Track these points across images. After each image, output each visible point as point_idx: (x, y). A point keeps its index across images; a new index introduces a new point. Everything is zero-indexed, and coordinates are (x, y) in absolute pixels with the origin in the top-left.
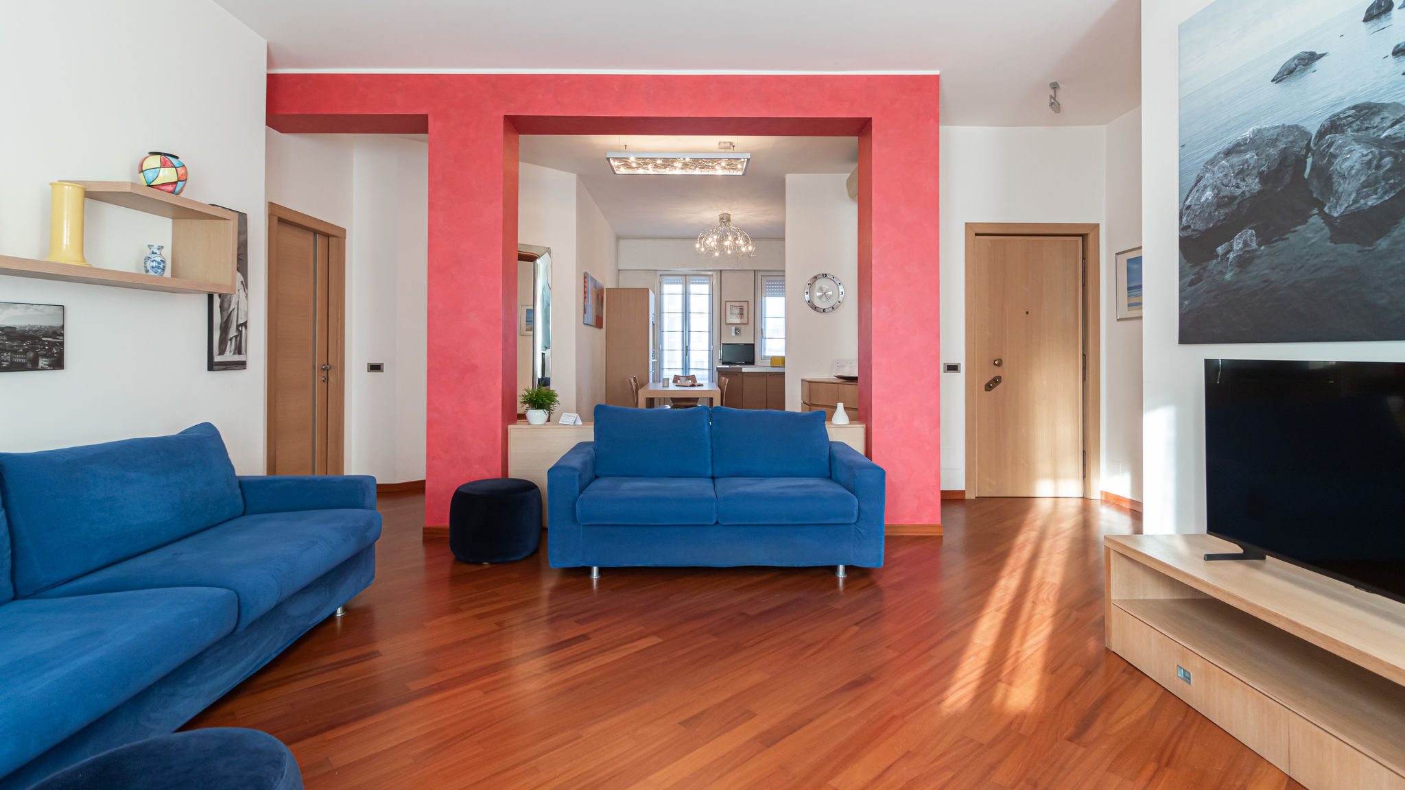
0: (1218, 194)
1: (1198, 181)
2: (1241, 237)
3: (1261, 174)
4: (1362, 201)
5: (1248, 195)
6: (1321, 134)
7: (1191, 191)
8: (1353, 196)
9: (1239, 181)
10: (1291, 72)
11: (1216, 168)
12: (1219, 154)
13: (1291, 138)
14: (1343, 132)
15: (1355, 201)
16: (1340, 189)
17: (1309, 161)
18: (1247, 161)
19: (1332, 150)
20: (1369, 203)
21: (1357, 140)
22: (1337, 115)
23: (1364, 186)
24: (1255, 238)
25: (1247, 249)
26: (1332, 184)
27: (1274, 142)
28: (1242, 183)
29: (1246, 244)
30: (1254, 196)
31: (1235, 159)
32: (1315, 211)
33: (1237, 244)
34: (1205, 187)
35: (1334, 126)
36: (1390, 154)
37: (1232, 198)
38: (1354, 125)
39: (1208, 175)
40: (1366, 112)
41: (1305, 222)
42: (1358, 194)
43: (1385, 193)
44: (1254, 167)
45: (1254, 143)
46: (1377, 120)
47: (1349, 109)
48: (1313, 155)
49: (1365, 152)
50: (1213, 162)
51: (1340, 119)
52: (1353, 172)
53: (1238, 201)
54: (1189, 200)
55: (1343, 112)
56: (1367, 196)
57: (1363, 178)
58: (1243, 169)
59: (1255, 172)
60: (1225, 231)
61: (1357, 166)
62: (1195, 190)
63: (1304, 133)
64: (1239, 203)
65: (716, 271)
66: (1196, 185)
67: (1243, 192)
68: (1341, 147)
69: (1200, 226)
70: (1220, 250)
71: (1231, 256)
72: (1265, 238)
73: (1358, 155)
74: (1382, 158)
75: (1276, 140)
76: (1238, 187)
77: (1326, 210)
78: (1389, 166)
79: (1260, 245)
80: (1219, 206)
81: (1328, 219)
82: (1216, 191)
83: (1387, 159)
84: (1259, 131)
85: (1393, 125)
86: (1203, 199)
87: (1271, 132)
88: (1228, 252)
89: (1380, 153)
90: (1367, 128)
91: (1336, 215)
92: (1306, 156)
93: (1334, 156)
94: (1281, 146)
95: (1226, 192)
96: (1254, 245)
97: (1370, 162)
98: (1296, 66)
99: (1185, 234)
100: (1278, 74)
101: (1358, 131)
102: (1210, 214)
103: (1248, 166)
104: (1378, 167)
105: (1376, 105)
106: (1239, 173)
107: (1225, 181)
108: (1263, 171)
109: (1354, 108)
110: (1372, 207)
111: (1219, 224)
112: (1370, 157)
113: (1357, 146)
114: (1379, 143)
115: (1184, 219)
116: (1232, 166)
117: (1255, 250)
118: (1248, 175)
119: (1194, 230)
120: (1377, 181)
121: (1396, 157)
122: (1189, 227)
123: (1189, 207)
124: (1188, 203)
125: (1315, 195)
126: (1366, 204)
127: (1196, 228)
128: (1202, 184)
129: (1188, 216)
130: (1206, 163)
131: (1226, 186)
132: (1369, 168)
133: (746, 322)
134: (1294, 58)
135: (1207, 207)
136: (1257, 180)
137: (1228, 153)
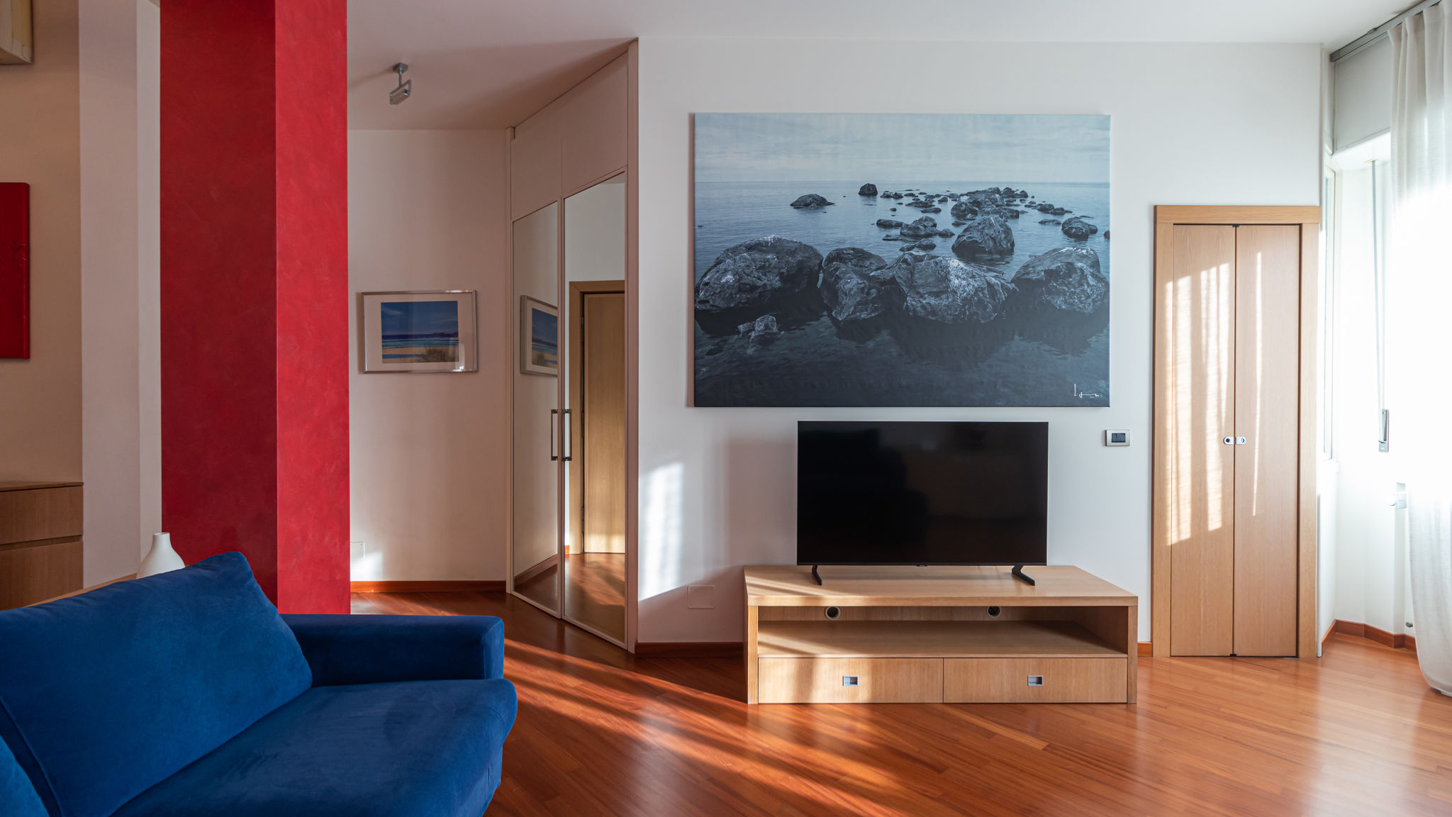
0: (739, 280)
1: (718, 262)
2: (762, 321)
3: (781, 274)
4: (858, 314)
5: (769, 288)
6: (830, 259)
7: (710, 270)
8: (852, 308)
9: (760, 275)
10: (807, 205)
11: (738, 257)
12: (740, 246)
13: (807, 255)
14: (845, 263)
15: (854, 312)
16: (843, 302)
17: (821, 276)
18: (768, 260)
19: (837, 273)
20: (862, 316)
21: (855, 272)
22: (842, 250)
23: (859, 303)
24: (776, 324)
25: (768, 331)
26: (837, 297)
27: (793, 253)
28: (764, 277)
29: (766, 326)
30: (775, 290)
31: (757, 256)
32: (825, 313)
33: (759, 325)
34: (726, 271)
35: (838, 256)
36: (875, 287)
37: (753, 288)
38: (853, 261)
39: (728, 261)
40: (860, 256)
41: (818, 319)
42: (855, 308)
43: (872, 312)
44: (774, 267)
45: (777, 247)
46: (867, 263)
47: (849, 249)
48: (824, 272)
49: (860, 282)
50: (735, 250)
51: (843, 253)
52: (852, 292)
53: (759, 290)
54: (708, 277)
55: (846, 249)
56: (861, 311)
57: (858, 299)
58: (764, 265)
59: (776, 271)
60: (749, 312)
61: (855, 289)
62: (715, 270)
63: (817, 255)
64: (760, 293)
66: (715, 266)
67: (765, 285)
68: (843, 272)
69: (721, 303)
70: (741, 328)
71: (753, 334)
72: (784, 323)
73: (855, 282)
74: (870, 289)
75: (795, 252)
76: (759, 278)
77: (833, 313)
78: (874, 295)
79: (780, 330)
80: (741, 290)
81: (834, 320)
82: (738, 277)
83: (873, 290)
84: (779, 240)
85: (877, 270)
86: (723, 281)
87: (790, 244)
88: (750, 331)
89: (869, 285)
90: (861, 266)
91: (840, 319)
92: (819, 272)
93: (838, 278)
94: (799, 258)
95: (747, 280)
96: (775, 329)
97: (863, 289)
98: (811, 203)
100: (796, 201)
101: (855, 266)
102: (731, 294)
103: (770, 265)
104: (868, 294)
105: (867, 253)
106: (760, 268)
107: (747, 271)
108: (783, 273)
109: (853, 249)
110: (864, 319)
111: (741, 305)
112: (863, 285)
113: (854, 276)
114: (870, 279)
115: (702, 294)
116: (754, 260)
117: (775, 334)
118: (769, 272)
119: (712, 306)
120: (867, 303)
121: (879, 290)
122: (708, 302)
123: (707, 284)
124: (706, 279)
125: (825, 302)
126: (860, 316)
127: (717, 304)
128: (722, 266)
129: (706, 291)
130: (728, 250)
131: (748, 275)
132: (863, 293)
134: (810, 196)
135: (728, 288)
136: (778, 278)
137: (750, 248)
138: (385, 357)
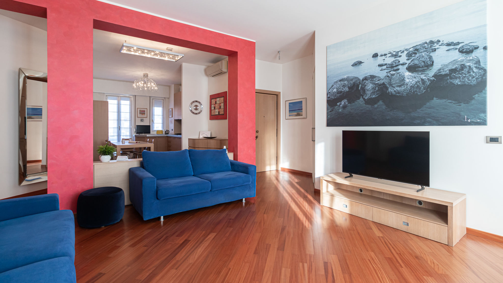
0: (338, 90)
1: (332, 86)
2: (343, 101)
3: (349, 87)
4: (372, 96)
5: (345, 91)
6: (363, 80)
7: (330, 89)
8: (370, 95)
9: (343, 88)
10: (356, 65)
11: (337, 84)
12: (338, 80)
13: (356, 80)
14: (368, 80)
15: (370, 96)
16: (367, 93)
17: (360, 86)
18: (345, 83)
19: (365, 84)
20: (373, 97)
21: (371, 83)
22: (367, 76)
23: (372, 93)
24: (347, 102)
25: (345, 104)
26: (365, 92)
27: (352, 80)
28: (344, 88)
29: (345, 103)
30: (347, 92)
31: (342, 82)
32: (361, 97)
33: (343, 103)
34: (334, 88)
35: (366, 79)
36: (377, 87)
37: (341, 92)
38: (370, 79)
39: (335, 85)
40: (372, 77)
41: (359, 99)
42: (371, 94)
43: (376, 95)
44: (347, 85)
45: (347, 79)
46: (375, 79)
47: (369, 76)
48: (361, 84)
49: (372, 86)
50: (336, 82)
51: (367, 77)
52: (370, 89)
53: (343, 92)
54: (330, 91)
55: (368, 76)
56: (373, 95)
57: (372, 91)
58: (344, 85)
59: (347, 86)
60: (340, 99)
61: (371, 88)
62: (331, 88)
63: (359, 79)
64: (343, 93)
65: (133, 95)
66: (332, 87)
67: (344, 91)
68: (367, 84)
69: (333, 97)
70: (338, 104)
71: (341, 105)
72: (349, 102)
73: (371, 86)
74: (376, 87)
75: (352, 79)
76: (343, 89)
77: (364, 97)
78: (377, 89)
79: (348, 104)
80: (338, 93)
81: (364, 99)
82: (337, 89)
83: (377, 88)
84: (348, 77)
85: (378, 81)
86: (334, 91)
87: (351, 77)
88: (340, 104)
89: (375, 86)
90: (373, 81)
91: (366, 98)
92: (359, 85)
93: (365, 85)
94: (354, 81)
95: (340, 90)
96: (347, 103)
97: (373, 88)
98: (357, 64)
99: (328, 99)
100: (353, 64)
101: (371, 81)
102: (335, 95)
103: (346, 85)
104: (375, 89)
105: (375, 76)
106: (343, 86)
107: (340, 87)
108: (349, 86)
109: (370, 75)
110: (374, 98)
111: (338, 97)
112: (373, 87)
113: (370, 84)
114: (375, 84)
115: (328, 95)
116: (341, 84)
117: (347, 105)
118: (345, 87)
119: (331, 98)
120: (375, 92)
121: (379, 88)
122: (330, 97)
123: (330, 92)
124: (329, 91)
125: (361, 94)
126: (372, 97)
127: (332, 98)
128: (333, 87)
129: (329, 95)
130: (335, 82)
131: (340, 89)
132: (373, 89)
133: (146, 117)
134: (357, 62)
135: (335, 93)
136: (348, 88)
137: (340, 81)
138: (289, 115)
